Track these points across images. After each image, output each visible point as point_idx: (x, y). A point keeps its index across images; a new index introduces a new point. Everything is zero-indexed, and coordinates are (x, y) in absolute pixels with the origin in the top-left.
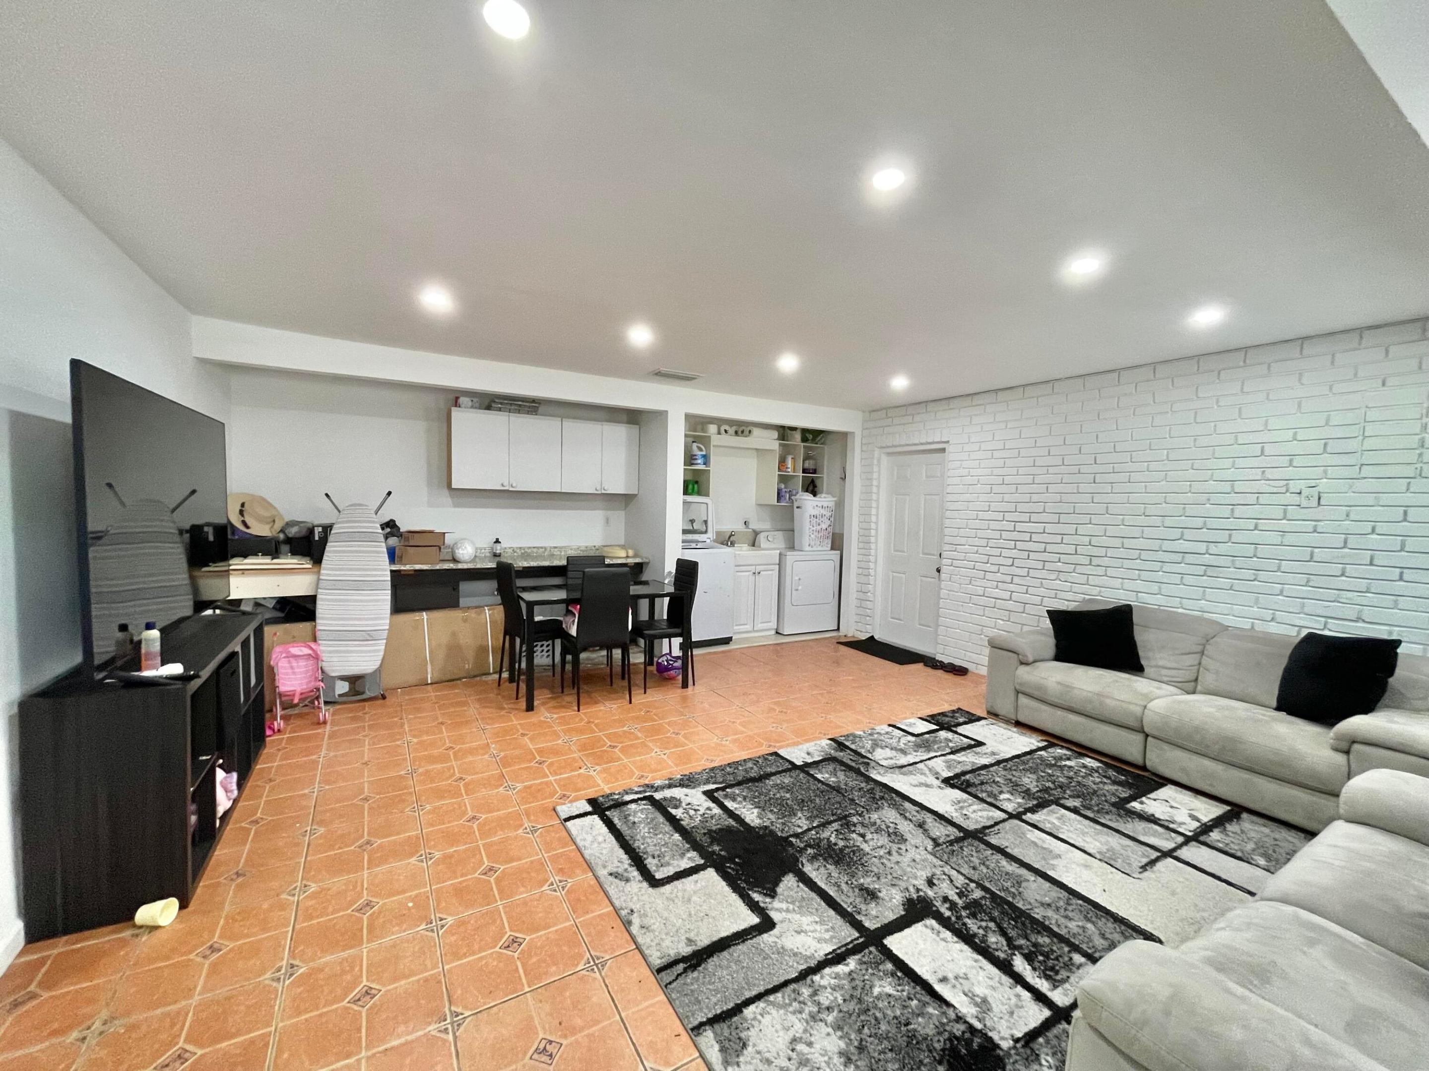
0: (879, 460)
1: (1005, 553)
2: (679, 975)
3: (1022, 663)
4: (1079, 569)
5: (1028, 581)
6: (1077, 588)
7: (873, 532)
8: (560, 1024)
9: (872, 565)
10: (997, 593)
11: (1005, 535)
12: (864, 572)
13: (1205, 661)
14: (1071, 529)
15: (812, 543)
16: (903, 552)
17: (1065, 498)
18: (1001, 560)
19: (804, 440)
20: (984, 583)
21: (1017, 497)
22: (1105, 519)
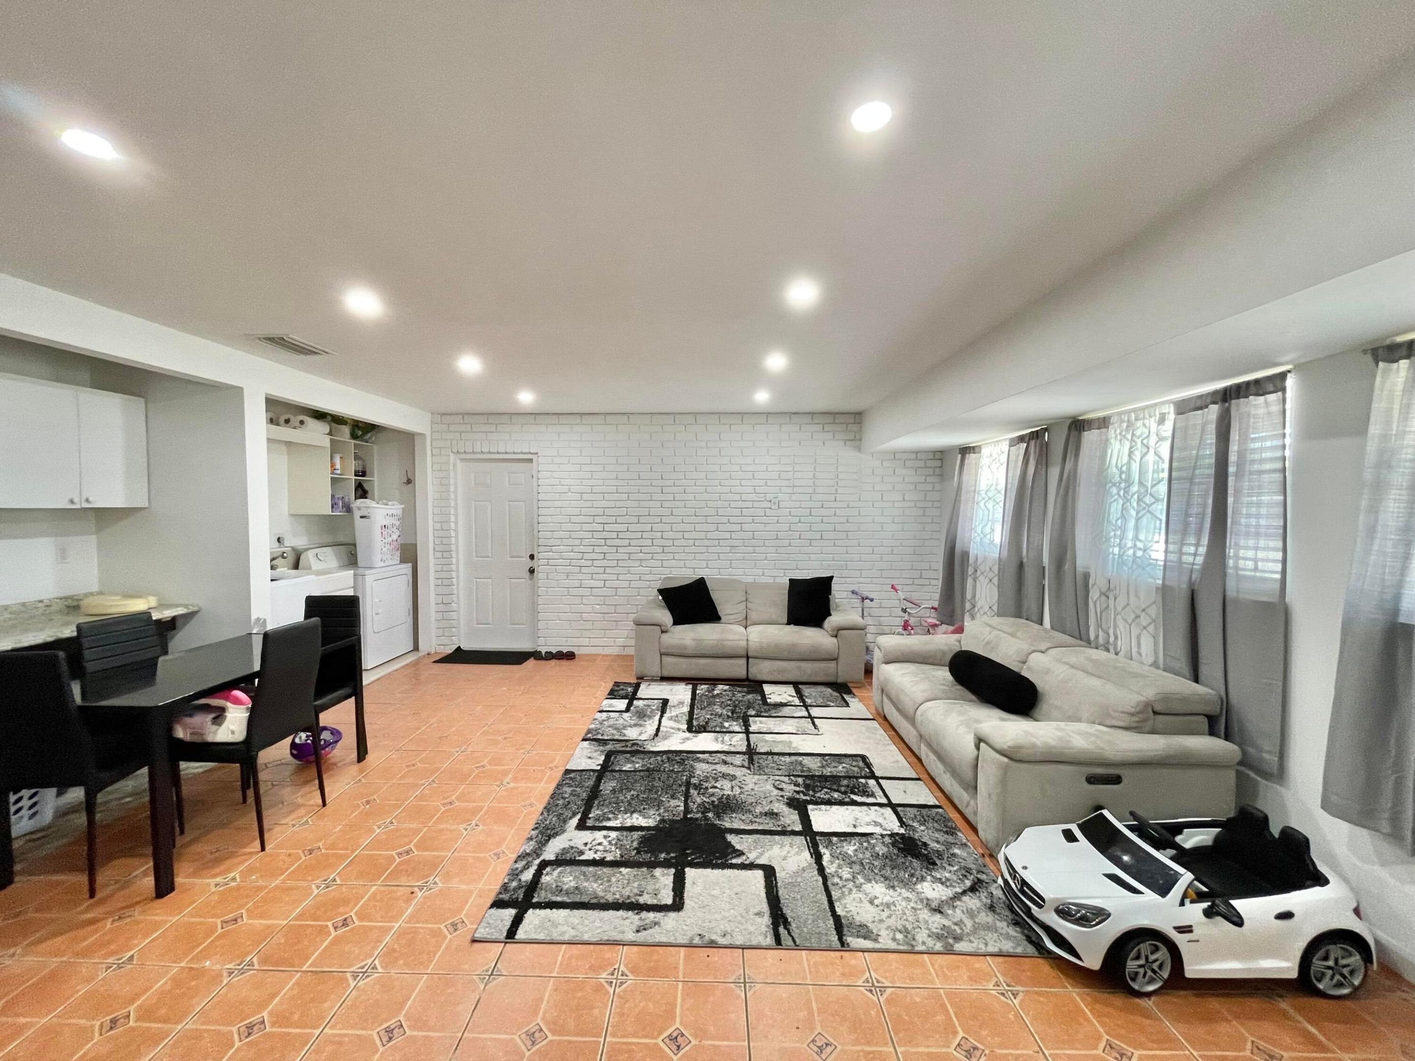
0: (455, 465)
1: (597, 549)
2: (789, 933)
3: (663, 632)
4: (656, 556)
5: (618, 570)
6: (654, 570)
7: (453, 540)
8: (798, 1028)
9: (454, 574)
10: (593, 583)
11: (596, 535)
12: (445, 582)
13: (749, 605)
14: (648, 528)
15: (384, 558)
16: (487, 557)
17: (642, 504)
18: (594, 556)
19: (354, 436)
20: (580, 576)
21: (605, 504)
22: (671, 519)
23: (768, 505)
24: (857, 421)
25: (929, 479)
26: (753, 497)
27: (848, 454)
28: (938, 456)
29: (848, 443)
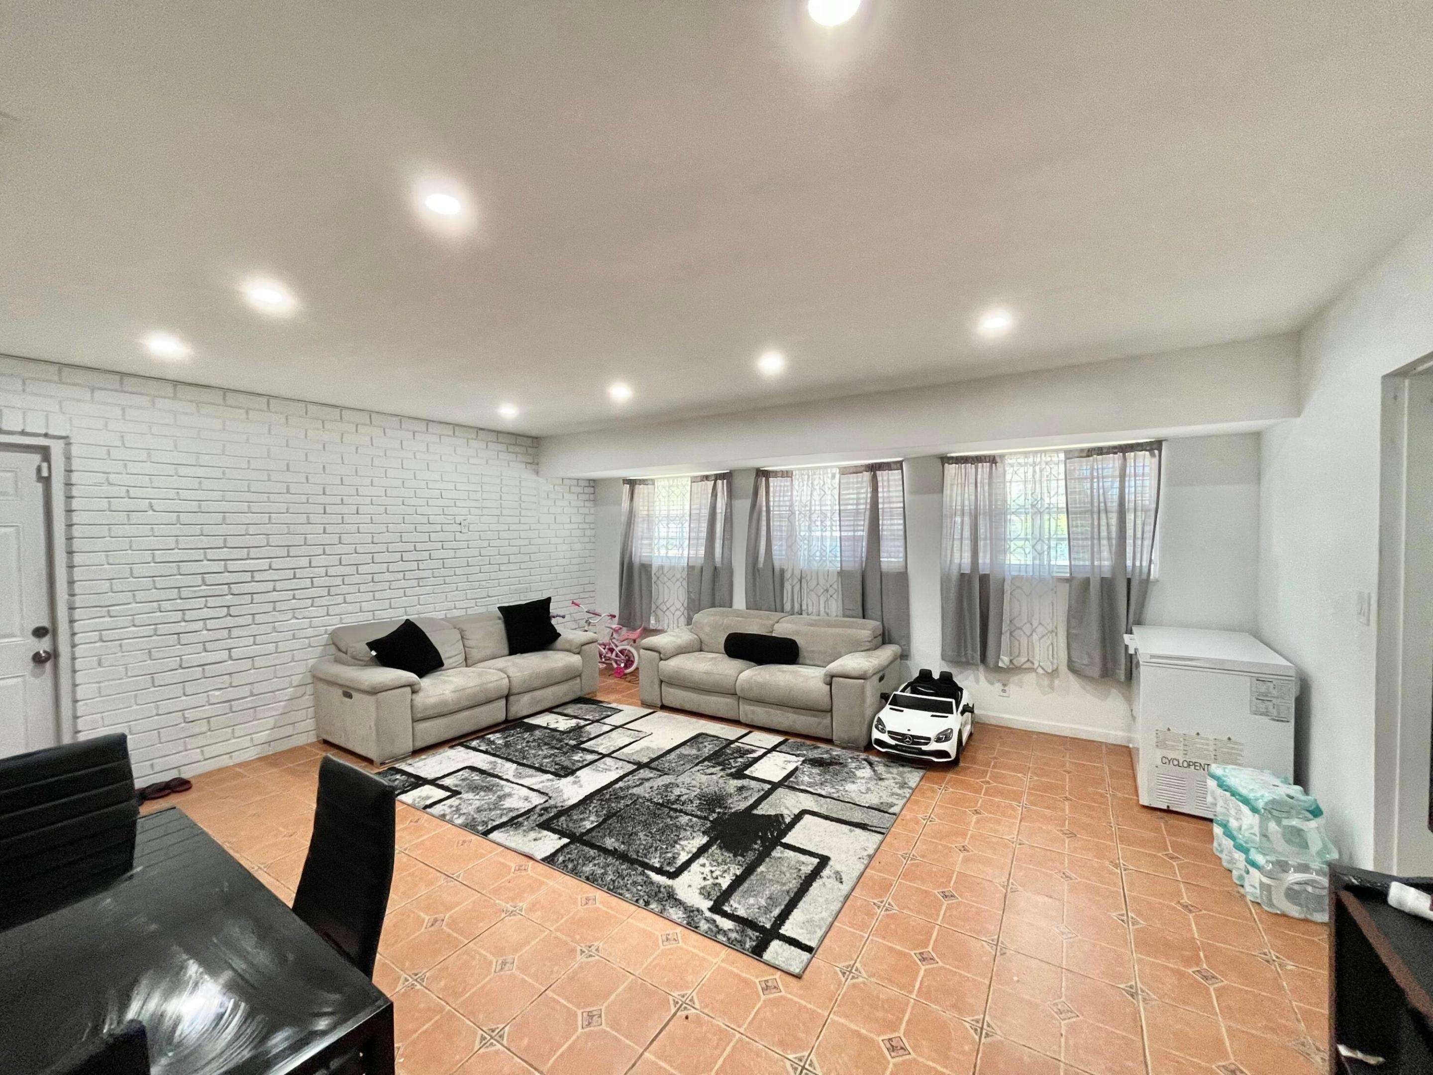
3: (414, 692)
4: (317, 602)
5: (255, 630)
6: (316, 622)
13: (468, 643)
22: (339, 549)
23: (458, 528)
24: (535, 445)
25: (587, 504)
26: (442, 519)
27: (528, 476)
28: (592, 484)
29: (528, 466)
